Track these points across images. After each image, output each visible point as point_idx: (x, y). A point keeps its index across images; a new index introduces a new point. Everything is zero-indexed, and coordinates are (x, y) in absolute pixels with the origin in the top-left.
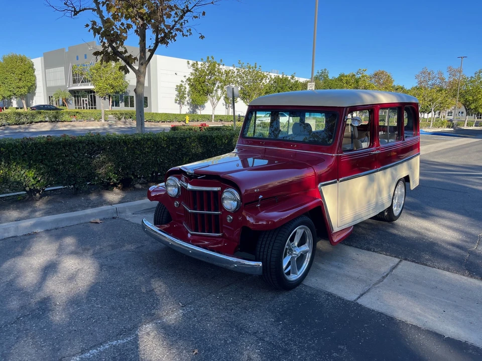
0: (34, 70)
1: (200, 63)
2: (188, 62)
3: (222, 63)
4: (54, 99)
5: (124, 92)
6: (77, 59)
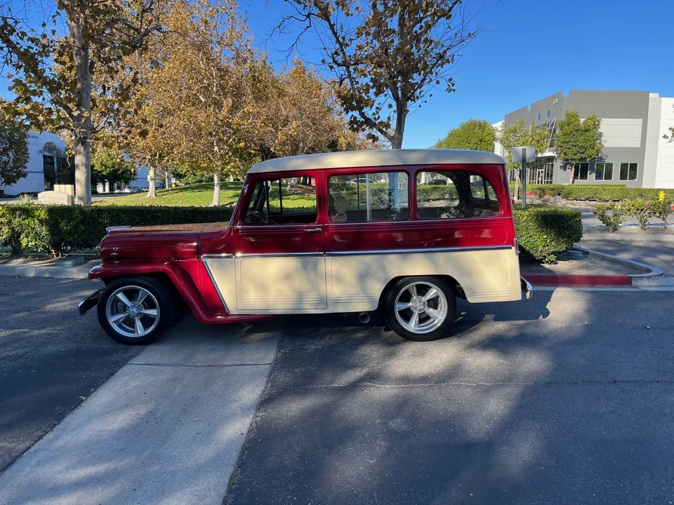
5: (595, 158)
6: (539, 119)
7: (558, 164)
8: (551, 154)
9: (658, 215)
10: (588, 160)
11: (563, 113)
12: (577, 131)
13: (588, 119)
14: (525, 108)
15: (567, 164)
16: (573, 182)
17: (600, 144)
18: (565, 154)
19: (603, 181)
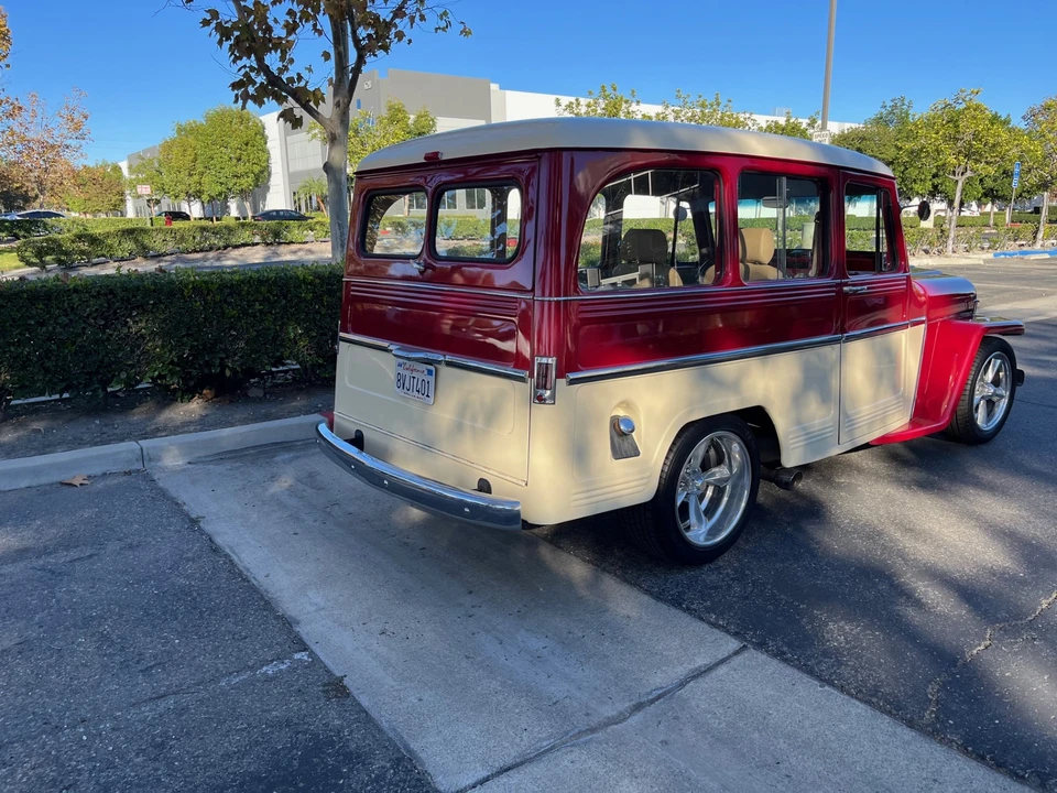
0: (265, 139)
1: (583, 101)
2: (558, 100)
3: (634, 99)
4: (302, 196)
13: (419, 116)
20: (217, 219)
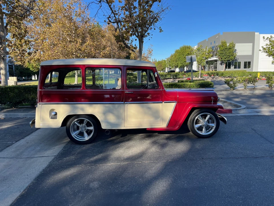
5: (233, 60)
6: (211, 44)
7: (219, 63)
8: (216, 59)
9: (251, 82)
10: (231, 61)
11: (220, 41)
12: (226, 49)
13: (230, 44)
14: (205, 40)
15: (222, 63)
16: (225, 70)
17: (235, 54)
18: (221, 58)
19: (237, 69)
20: (181, 72)
